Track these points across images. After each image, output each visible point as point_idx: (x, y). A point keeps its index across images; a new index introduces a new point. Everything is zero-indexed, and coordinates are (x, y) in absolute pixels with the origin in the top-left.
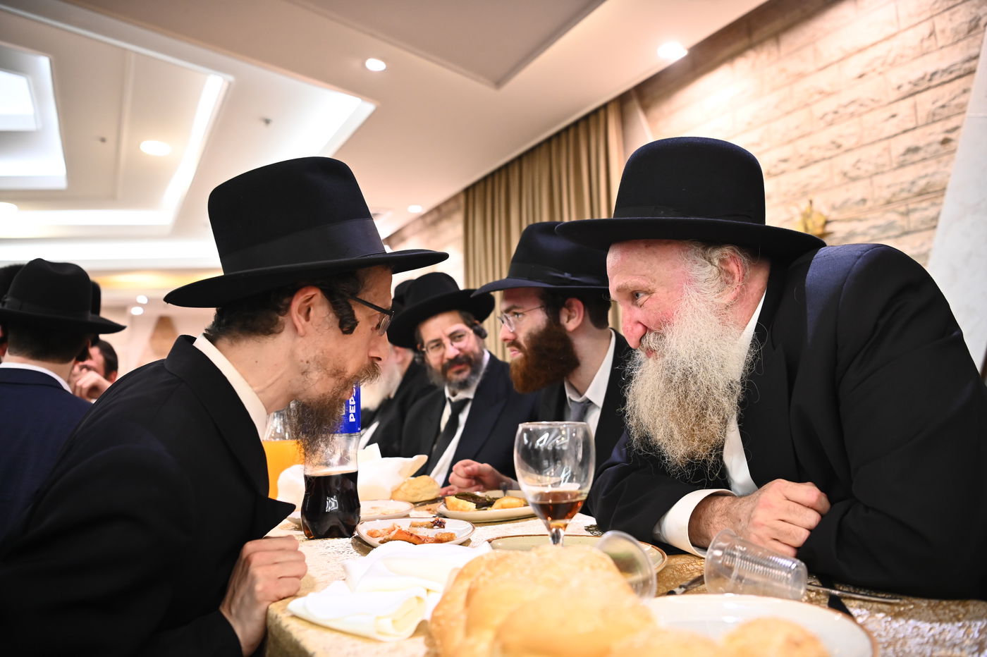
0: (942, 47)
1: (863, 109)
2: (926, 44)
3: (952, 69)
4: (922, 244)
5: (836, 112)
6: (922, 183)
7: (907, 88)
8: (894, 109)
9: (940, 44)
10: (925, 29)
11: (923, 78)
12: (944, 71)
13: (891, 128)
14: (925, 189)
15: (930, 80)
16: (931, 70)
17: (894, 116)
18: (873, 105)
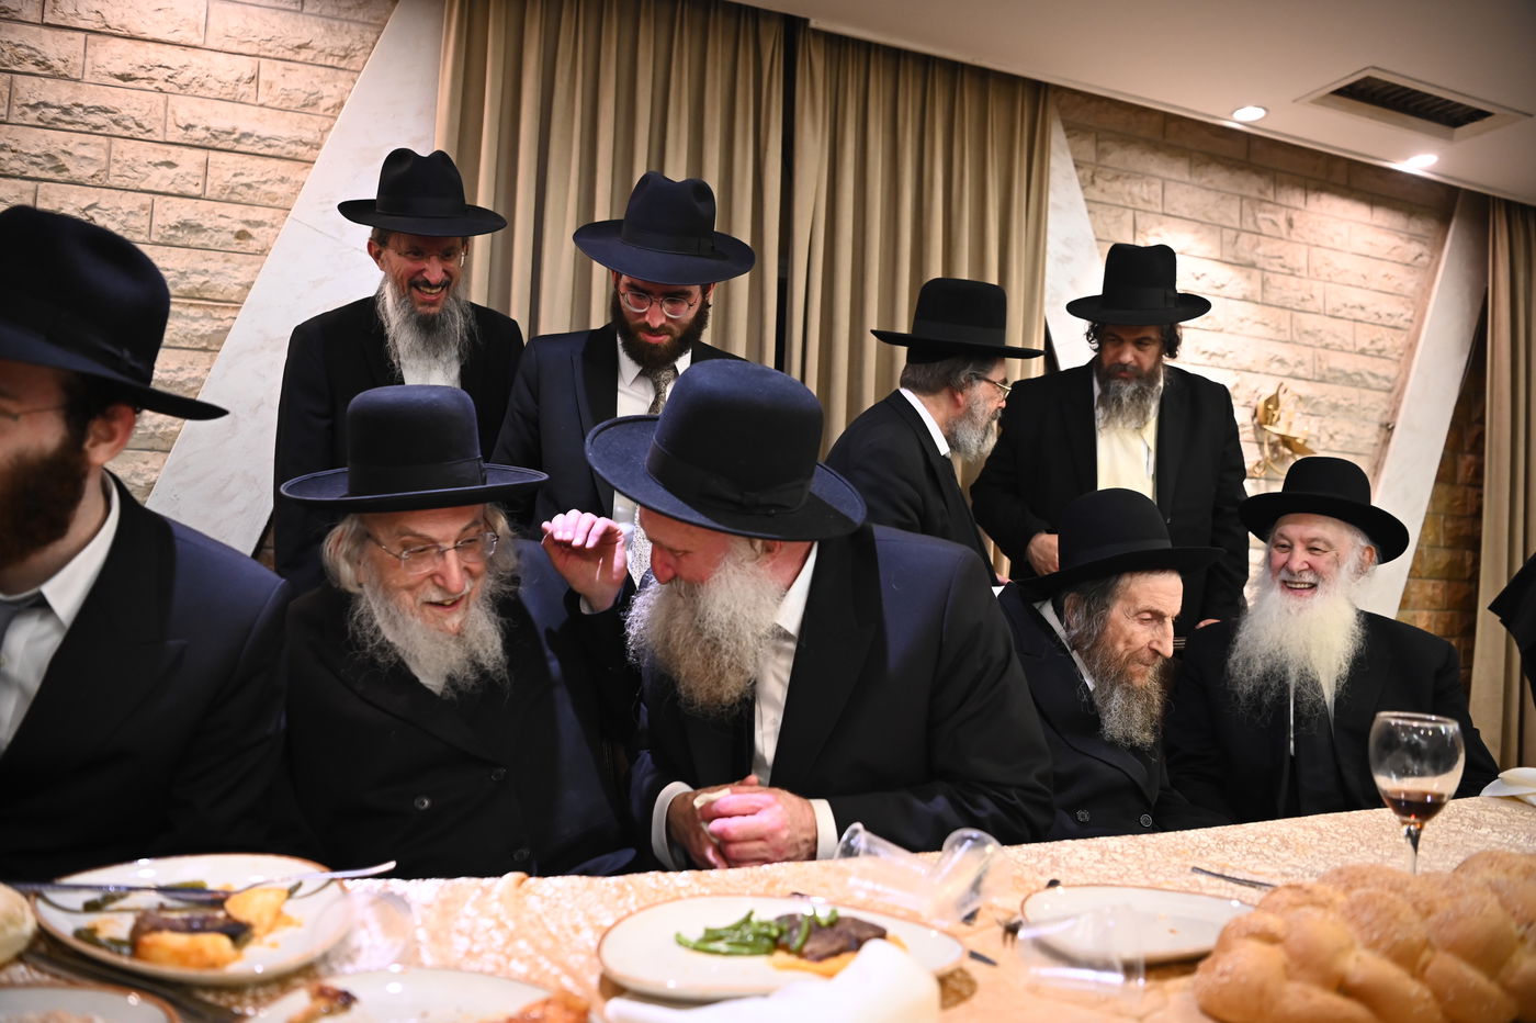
0: (262, 105)
1: (118, 130)
2: (242, 88)
3: (273, 142)
4: (181, 369)
5: (66, 111)
6: (197, 280)
7: (199, 134)
8: (174, 154)
9: (260, 101)
10: (245, 67)
11: (229, 133)
12: (261, 139)
13: (159, 179)
14: (198, 290)
15: (237, 141)
16: (244, 128)
17: (170, 164)
18: (135, 131)
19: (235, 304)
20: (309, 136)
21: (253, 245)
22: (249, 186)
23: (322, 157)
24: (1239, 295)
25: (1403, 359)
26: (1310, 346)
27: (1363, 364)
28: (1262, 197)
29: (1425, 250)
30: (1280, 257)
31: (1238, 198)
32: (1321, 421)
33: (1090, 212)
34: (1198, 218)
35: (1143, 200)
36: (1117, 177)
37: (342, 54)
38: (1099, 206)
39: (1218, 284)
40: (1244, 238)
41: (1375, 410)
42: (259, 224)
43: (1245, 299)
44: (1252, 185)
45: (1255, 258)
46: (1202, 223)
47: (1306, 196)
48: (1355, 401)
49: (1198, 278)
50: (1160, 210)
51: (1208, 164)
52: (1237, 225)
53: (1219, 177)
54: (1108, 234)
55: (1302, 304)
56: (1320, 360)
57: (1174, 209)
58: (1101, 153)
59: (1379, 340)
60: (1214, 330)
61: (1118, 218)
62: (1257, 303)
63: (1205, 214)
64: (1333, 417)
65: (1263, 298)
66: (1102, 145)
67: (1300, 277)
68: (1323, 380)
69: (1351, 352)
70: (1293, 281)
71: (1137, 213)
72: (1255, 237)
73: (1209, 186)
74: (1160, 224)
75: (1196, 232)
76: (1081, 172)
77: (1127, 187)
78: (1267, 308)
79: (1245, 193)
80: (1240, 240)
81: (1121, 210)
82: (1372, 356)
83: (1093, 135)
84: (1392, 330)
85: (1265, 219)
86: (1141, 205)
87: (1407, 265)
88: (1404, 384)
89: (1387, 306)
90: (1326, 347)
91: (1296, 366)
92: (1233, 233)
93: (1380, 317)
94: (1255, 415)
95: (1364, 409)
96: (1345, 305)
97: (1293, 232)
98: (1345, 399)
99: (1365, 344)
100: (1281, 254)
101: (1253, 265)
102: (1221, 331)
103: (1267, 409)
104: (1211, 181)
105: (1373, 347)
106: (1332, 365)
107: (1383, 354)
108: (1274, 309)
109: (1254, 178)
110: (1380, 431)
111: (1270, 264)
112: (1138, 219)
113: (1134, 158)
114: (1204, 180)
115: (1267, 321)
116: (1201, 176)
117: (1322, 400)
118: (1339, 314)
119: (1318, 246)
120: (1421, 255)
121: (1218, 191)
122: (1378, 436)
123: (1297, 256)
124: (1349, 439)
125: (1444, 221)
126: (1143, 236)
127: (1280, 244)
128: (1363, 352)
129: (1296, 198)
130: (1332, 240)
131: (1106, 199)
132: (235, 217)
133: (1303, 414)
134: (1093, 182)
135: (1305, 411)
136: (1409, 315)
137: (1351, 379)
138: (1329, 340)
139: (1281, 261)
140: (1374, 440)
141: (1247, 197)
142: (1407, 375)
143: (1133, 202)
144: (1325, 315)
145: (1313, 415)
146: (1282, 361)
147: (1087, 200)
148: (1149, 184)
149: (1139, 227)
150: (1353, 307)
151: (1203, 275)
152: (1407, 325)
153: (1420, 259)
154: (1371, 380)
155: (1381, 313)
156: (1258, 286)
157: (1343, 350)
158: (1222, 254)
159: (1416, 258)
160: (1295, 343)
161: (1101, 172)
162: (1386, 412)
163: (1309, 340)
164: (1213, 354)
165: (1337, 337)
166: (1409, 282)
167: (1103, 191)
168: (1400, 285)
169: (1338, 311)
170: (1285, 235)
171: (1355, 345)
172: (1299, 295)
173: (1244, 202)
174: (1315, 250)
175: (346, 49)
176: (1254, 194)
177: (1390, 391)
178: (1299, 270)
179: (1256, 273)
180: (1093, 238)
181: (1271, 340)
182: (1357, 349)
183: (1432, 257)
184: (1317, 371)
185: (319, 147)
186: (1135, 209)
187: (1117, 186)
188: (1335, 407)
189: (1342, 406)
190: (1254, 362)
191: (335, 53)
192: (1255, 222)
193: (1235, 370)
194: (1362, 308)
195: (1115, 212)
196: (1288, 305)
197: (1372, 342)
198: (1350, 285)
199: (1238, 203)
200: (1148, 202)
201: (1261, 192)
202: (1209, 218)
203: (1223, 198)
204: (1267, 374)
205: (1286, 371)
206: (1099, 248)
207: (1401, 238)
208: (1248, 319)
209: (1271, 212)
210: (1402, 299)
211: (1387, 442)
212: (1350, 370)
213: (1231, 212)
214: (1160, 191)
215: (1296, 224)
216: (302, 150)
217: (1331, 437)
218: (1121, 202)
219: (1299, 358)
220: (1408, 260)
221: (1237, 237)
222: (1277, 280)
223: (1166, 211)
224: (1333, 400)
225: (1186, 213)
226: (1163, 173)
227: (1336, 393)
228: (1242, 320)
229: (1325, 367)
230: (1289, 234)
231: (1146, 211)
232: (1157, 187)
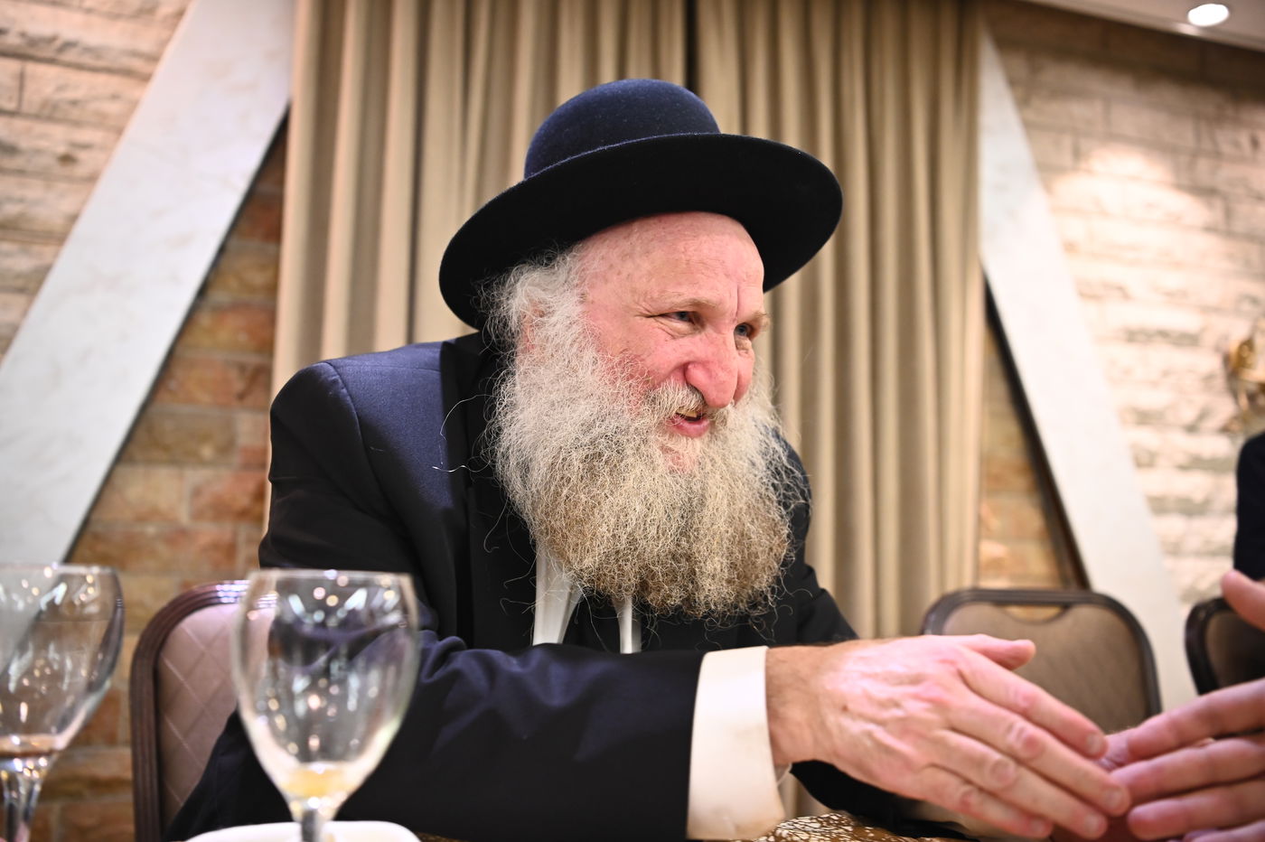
0: (88, 10)
3: (103, 52)
7: (14, 41)
11: (49, 40)
12: (88, 49)
15: (60, 50)
16: (68, 35)
19: (58, 238)
20: (145, 45)
21: (80, 171)
22: (74, 103)
23: (161, 71)
24: (1201, 224)
28: (1221, 114)
30: (1245, 181)
31: (1193, 117)
34: (1146, 139)
36: (1054, 96)
38: (1035, 129)
40: (1202, 161)
42: (86, 147)
43: (1206, 229)
44: (1209, 102)
45: (1216, 183)
46: (1152, 145)
50: (1104, 131)
51: (1156, 79)
52: (1193, 147)
53: (1169, 94)
57: (1119, 130)
58: (1034, 70)
61: (1057, 144)
62: (1221, 233)
63: (1154, 135)
65: (1228, 227)
66: (1035, 61)
71: (1079, 136)
72: (1215, 159)
73: (1158, 103)
74: (1104, 147)
75: (1145, 155)
76: (1015, 91)
77: (1065, 107)
78: (1233, 239)
79: (1201, 110)
80: (1197, 163)
81: (1060, 133)
83: (1025, 52)
85: (1225, 139)
86: (1082, 127)
92: (1189, 156)
94: (1226, 360)
97: (1259, 152)
100: (1246, 178)
101: (1214, 192)
103: (1240, 356)
104: (1160, 98)
108: (1240, 240)
109: (1211, 94)
111: (1234, 189)
112: (1079, 143)
113: (1069, 74)
114: (1153, 97)
115: (1234, 254)
116: (1150, 92)
121: (1168, 109)
126: (1086, 160)
127: (1244, 167)
129: (1260, 115)
131: (1045, 121)
132: (56, 138)
139: (1246, 186)
141: (1203, 115)
143: (1073, 124)
146: (1254, 300)
147: (1023, 123)
148: (1089, 103)
149: (1080, 152)
151: (1155, 203)
156: (1221, 215)
158: (1178, 180)
161: (1036, 90)
167: (1040, 112)
170: (1250, 157)
173: (1201, 121)
176: (1212, 111)
179: (1218, 203)
180: (1032, 163)
181: (1240, 275)
185: (154, 58)
186: (1076, 132)
187: (1054, 106)
190: (1221, 300)
192: (1214, 143)
193: (1201, 310)
195: (1052, 135)
196: (1257, 236)
199: (1193, 123)
200: (1089, 123)
201: (1219, 109)
202: (1160, 140)
203: (1174, 118)
204: (1238, 314)
206: (1039, 174)
208: (1209, 252)
209: (1231, 131)
213: (1185, 133)
214: (1103, 111)
215: (1261, 143)
216: (137, 64)
218: (1060, 125)
221: (1194, 160)
222: (1244, 207)
223: (1111, 132)
225: (1131, 134)
226: (1105, 91)
228: (1203, 255)
230: (1254, 154)
231: (1088, 134)
232: (1100, 107)
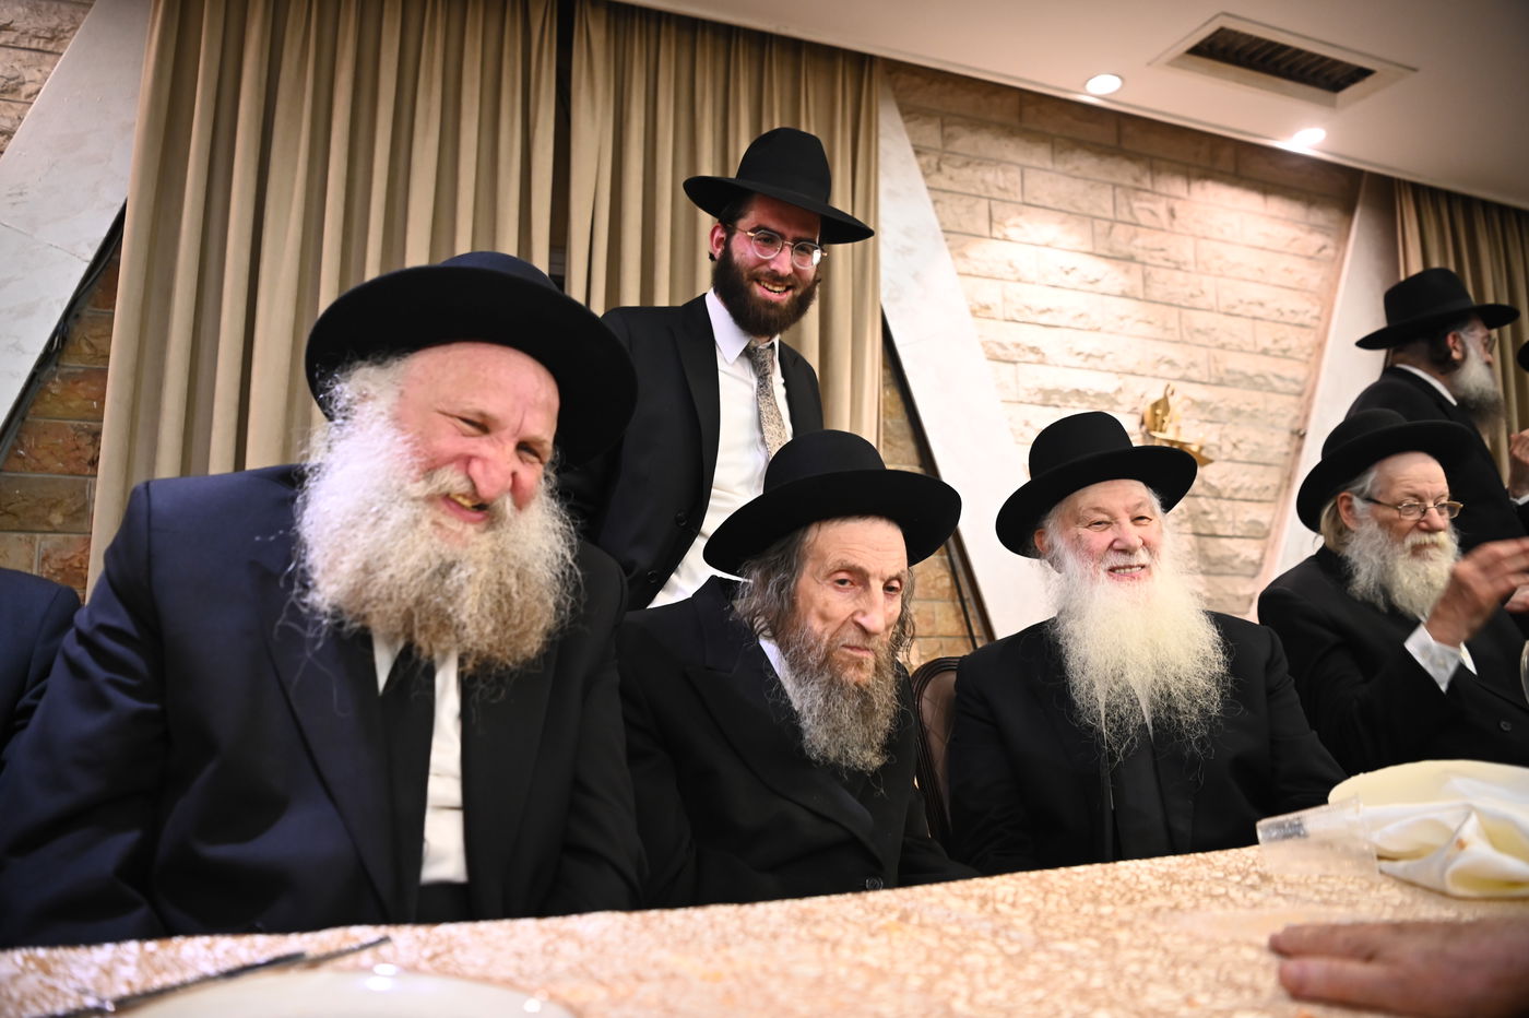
23: (14, 145)
24: (1117, 290)
25: (1313, 359)
26: (1206, 346)
27: (1266, 365)
28: (1138, 185)
29: (1330, 242)
30: (1162, 250)
31: (1110, 187)
32: (1222, 429)
33: (935, 202)
34: (1064, 208)
35: (999, 188)
36: (967, 164)
37: (48, 35)
38: (948, 195)
39: (1091, 278)
40: (1119, 229)
41: (1283, 416)
43: (1124, 295)
44: (1126, 172)
45: (1132, 250)
46: (1070, 213)
47: (1189, 184)
48: (1261, 407)
49: (1067, 273)
50: (1019, 199)
51: (1072, 150)
52: (1110, 215)
53: (1086, 163)
54: (960, 225)
55: (1192, 300)
56: (1216, 361)
57: (1035, 198)
58: (947, 139)
59: (1283, 338)
60: (1090, 330)
61: (970, 209)
62: (1138, 299)
63: (1072, 203)
64: (1236, 424)
65: (1145, 294)
66: (948, 130)
67: (1188, 271)
68: (1221, 383)
69: (1251, 352)
70: (1179, 276)
71: (993, 202)
72: (1132, 228)
73: (1076, 173)
74: (1020, 214)
75: (1063, 222)
76: (924, 159)
77: (979, 174)
78: (1150, 305)
79: (1117, 180)
80: (1114, 231)
81: (973, 200)
82: (1275, 356)
83: (938, 121)
84: (1297, 329)
85: (1142, 209)
86: (996, 194)
87: (1310, 258)
88: (1314, 387)
89: (1290, 302)
90: (1223, 347)
91: (1188, 368)
92: (1106, 224)
93: (1282, 314)
94: (1142, 423)
95: (1272, 415)
96: (1241, 301)
97: (1176, 223)
98: (1249, 404)
99: (1267, 343)
100: (1163, 246)
101: (1131, 259)
102: (1098, 330)
103: (1155, 415)
104: (1077, 169)
105: (1277, 346)
106: (1230, 365)
107: (1289, 354)
108: (1158, 306)
109: (1127, 165)
110: (1292, 439)
111: (1152, 257)
112: (994, 210)
113: (986, 143)
114: (1069, 167)
115: (1151, 319)
116: (1066, 162)
117: (1221, 405)
118: (1236, 311)
119: (1205, 238)
120: (1324, 247)
121: (1086, 179)
122: (1289, 444)
123: (1184, 249)
124: (1255, 448)
125: (1348, 210)
126: (1001, 227)
127: (1161, 235)
128: (1265, 352)
129: (1177, 186)
130: (1222, 231)
131: (956, 188)
133: (1201, 421)
134: (939, 169)
135: (1202, 417)
136: (1316, 311)
137: (1254, 382)
138: (1225, 339)
139: (1162, 254)
140: (1285, 449)
141: (1120, 186)
142: (1317, 377)
143: (987, 190)
144: (1219, 312)
145: (1211, 422)
146: (1171, 363)
147: (929, 188)
148: (1004, 171)
149: (995, 218)
150: (1250, 303)
151: (1073, 269)
152: (1315, 323)
153: (1324, 252)
154: (1277, 384)
155: (1283, 310)
156: (1139, 283)
157: (1242, 351)
158: (1094, 247)
159: (1320, 250)
160: (1186, 343)
161: (948, 159)
162: (1297, 418)
163: (1202, 339)
164: (1089, 356)
165: (1233, 336)
166: (1314, 277)
167: (951, 178)
168: (1302, 279)
169: (1234, 307)
170: (1166, 226)
171: (1255, 344)
172: (1187, 290)
173: (1118, 191)
174: (1203, 243)
175: (53, 30)
176: (1129, 182)
177: (1299, 394)
178: (1185, 263)
179: (1135, 267)
180: (938, 228)
181: (1157, 339)
182: (1259, 349)
183: (1337, 249)
184: (1213, 371)
185: (8, 135)
186: (990, 199)
187: (967, 173)
188: (1237, 412)
189: (1244, 411)
190: (1139, 363)
191: (41, 34)
192: (1131, 212)
193: (1117, 373)
194: (1261, 304)
195: (966, 201)
196: (1175, 302)
197: (1276, 341)
198: (1245, 280)
199: (1110, 192)
200: (1005, 190)
201: (1136, 180)
202: (1079, 208)
203: (1092, 187)
204: (1155, 377)
205: (1177, 374)
206: (947, 240)
207: (1301, 230)
208: (1129, 317)
209: (1148, 201)
210: (1307, 295)
211: (1299, 450)
212: (1251, 372)
213: (1102, 201)
214: (1018, 179)
215: (1178, 214)
217: (1235, 446)
218: (973, 191)
219: (1191, 360)
220: (1311, 252)
221: (1111, 228)
222: (1161, 275)
223: (1027, 200)
224: (1234, 405)
225: (1049, 202)
226: (1022, 160)
227: (1237, 397)
228: (1122, 318)
229: (1221, 368)
230: (1171, 224)
231: (1003, 201)
232: (1015, 175)
